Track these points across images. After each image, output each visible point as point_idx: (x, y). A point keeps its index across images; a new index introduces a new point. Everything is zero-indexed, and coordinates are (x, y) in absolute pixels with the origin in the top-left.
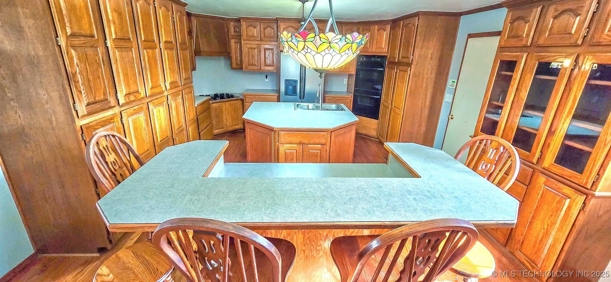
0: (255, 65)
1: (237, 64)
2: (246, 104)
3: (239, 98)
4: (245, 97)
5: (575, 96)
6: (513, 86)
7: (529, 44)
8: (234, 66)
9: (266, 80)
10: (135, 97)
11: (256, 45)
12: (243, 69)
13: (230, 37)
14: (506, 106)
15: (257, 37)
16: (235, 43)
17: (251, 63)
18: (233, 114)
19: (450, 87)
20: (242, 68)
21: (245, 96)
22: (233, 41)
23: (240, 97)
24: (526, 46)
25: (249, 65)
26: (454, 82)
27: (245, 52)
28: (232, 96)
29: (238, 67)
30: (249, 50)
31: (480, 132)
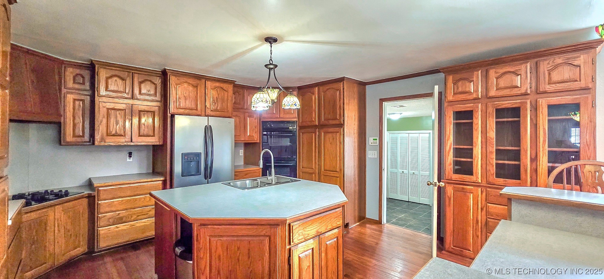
1: (76, 135)
2: (99, 202)
3: (82, 195)
4: (97, 191)
5: (544, 129)
6: (477, 130)
7: (480, 96)
8: (69, 138)
9: (128, 160)
11: (124, 105)
12: (96, 142)
13: (64, 90)
14: (475, 147)
16: (75, 100)
17: (114, 132)
18: (69, 227)
19: (372, 144)
21: (97, 188)
22: (69, 98)
23: (86, 193)
24: (477, 99)
25: (107, 136)
26: (377, 139)
28: (67, 194)
30: (110, 112)
31: (452, 174)
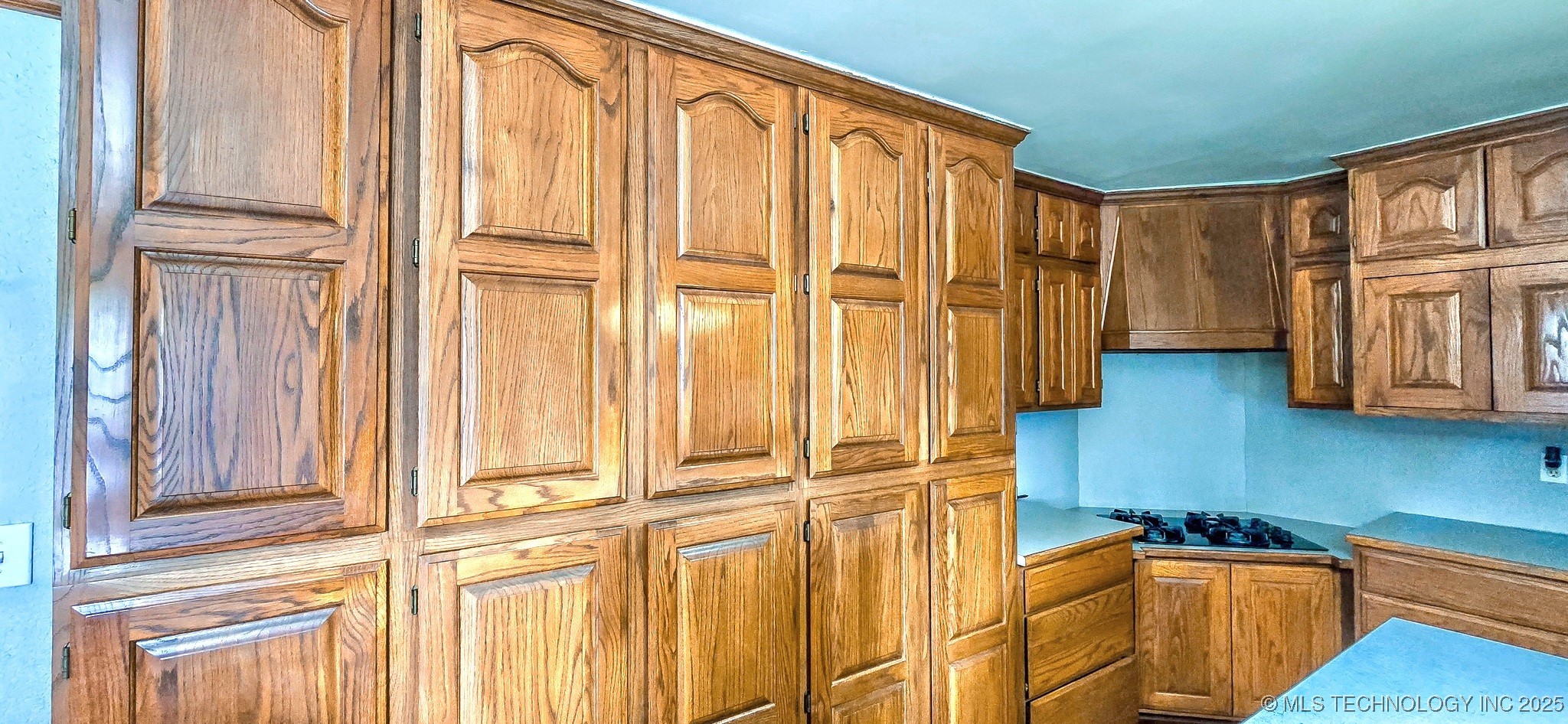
0: (1446, 386)
1: (1324, 383)
3: (1326, 558)
4: (1362, 558)
8: (1304, 392)
10: (545, 492)
11: (1457, 276)
12: (1357, 405)
13: (1291, 262)
15: (1465, 232)
16: (1315, 282)
17: (1416, 373)
20: (1347, 404)
21: (1358, 549)
22: (1302, 279)
25: (1394, 386)
27: (1370, 318)
28: (1283, 539)
29: (1329, 397)
30: (1400, 307)
